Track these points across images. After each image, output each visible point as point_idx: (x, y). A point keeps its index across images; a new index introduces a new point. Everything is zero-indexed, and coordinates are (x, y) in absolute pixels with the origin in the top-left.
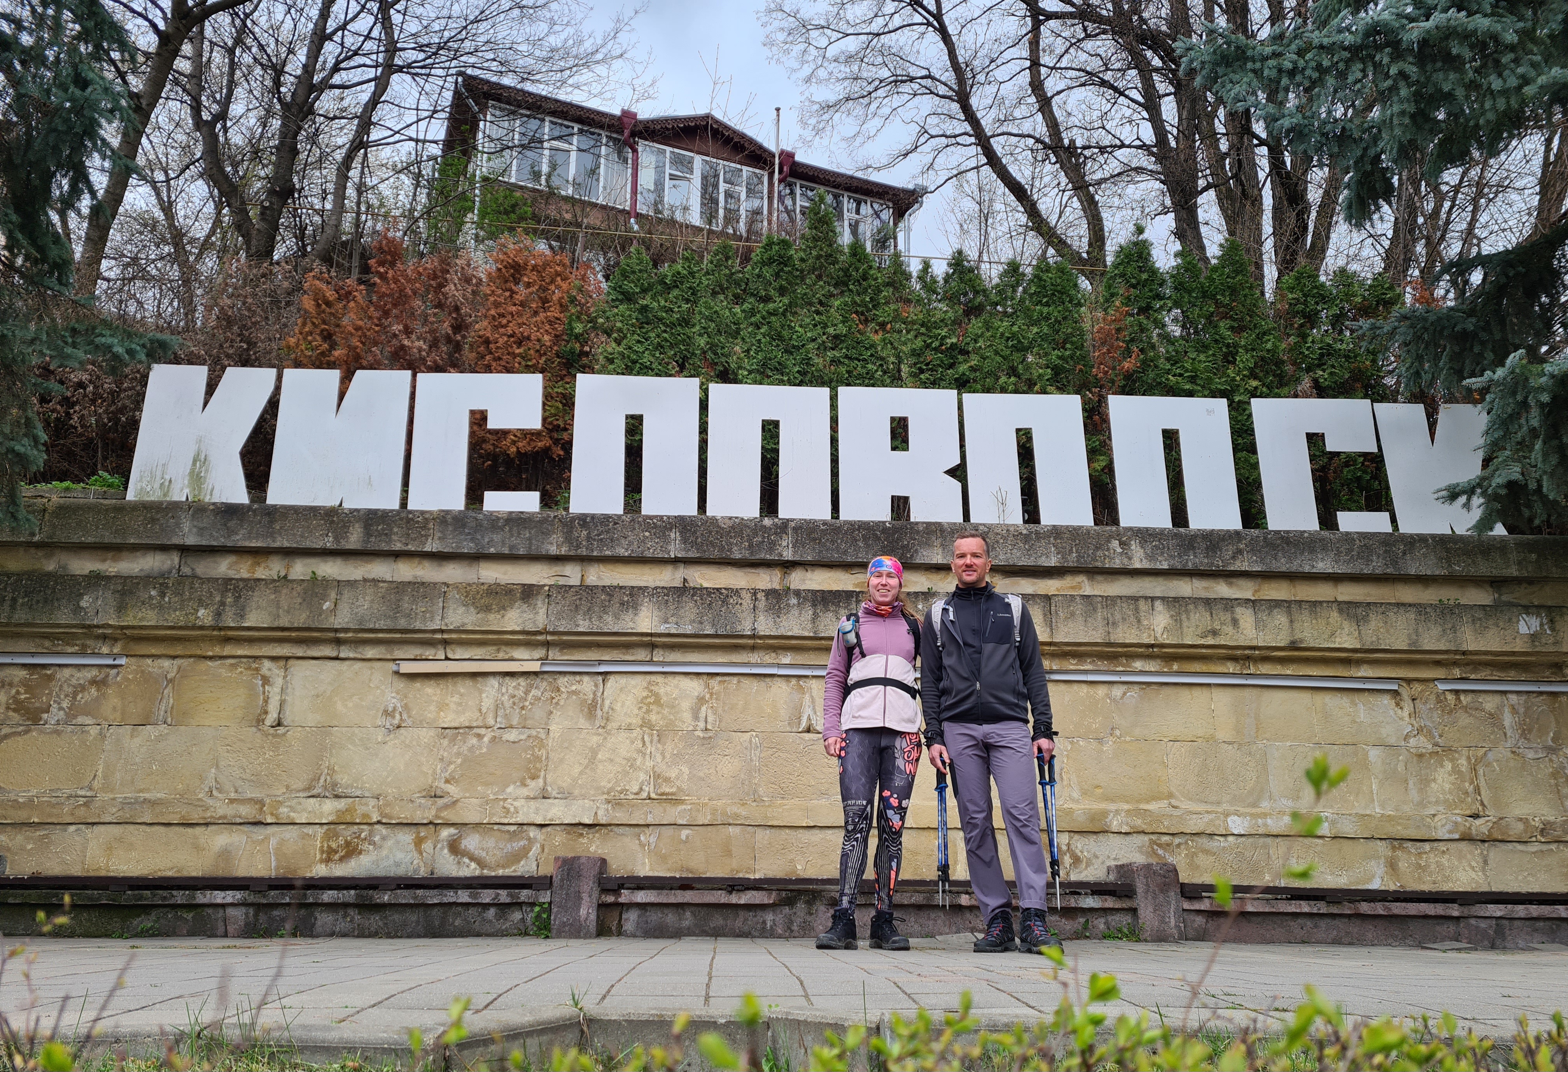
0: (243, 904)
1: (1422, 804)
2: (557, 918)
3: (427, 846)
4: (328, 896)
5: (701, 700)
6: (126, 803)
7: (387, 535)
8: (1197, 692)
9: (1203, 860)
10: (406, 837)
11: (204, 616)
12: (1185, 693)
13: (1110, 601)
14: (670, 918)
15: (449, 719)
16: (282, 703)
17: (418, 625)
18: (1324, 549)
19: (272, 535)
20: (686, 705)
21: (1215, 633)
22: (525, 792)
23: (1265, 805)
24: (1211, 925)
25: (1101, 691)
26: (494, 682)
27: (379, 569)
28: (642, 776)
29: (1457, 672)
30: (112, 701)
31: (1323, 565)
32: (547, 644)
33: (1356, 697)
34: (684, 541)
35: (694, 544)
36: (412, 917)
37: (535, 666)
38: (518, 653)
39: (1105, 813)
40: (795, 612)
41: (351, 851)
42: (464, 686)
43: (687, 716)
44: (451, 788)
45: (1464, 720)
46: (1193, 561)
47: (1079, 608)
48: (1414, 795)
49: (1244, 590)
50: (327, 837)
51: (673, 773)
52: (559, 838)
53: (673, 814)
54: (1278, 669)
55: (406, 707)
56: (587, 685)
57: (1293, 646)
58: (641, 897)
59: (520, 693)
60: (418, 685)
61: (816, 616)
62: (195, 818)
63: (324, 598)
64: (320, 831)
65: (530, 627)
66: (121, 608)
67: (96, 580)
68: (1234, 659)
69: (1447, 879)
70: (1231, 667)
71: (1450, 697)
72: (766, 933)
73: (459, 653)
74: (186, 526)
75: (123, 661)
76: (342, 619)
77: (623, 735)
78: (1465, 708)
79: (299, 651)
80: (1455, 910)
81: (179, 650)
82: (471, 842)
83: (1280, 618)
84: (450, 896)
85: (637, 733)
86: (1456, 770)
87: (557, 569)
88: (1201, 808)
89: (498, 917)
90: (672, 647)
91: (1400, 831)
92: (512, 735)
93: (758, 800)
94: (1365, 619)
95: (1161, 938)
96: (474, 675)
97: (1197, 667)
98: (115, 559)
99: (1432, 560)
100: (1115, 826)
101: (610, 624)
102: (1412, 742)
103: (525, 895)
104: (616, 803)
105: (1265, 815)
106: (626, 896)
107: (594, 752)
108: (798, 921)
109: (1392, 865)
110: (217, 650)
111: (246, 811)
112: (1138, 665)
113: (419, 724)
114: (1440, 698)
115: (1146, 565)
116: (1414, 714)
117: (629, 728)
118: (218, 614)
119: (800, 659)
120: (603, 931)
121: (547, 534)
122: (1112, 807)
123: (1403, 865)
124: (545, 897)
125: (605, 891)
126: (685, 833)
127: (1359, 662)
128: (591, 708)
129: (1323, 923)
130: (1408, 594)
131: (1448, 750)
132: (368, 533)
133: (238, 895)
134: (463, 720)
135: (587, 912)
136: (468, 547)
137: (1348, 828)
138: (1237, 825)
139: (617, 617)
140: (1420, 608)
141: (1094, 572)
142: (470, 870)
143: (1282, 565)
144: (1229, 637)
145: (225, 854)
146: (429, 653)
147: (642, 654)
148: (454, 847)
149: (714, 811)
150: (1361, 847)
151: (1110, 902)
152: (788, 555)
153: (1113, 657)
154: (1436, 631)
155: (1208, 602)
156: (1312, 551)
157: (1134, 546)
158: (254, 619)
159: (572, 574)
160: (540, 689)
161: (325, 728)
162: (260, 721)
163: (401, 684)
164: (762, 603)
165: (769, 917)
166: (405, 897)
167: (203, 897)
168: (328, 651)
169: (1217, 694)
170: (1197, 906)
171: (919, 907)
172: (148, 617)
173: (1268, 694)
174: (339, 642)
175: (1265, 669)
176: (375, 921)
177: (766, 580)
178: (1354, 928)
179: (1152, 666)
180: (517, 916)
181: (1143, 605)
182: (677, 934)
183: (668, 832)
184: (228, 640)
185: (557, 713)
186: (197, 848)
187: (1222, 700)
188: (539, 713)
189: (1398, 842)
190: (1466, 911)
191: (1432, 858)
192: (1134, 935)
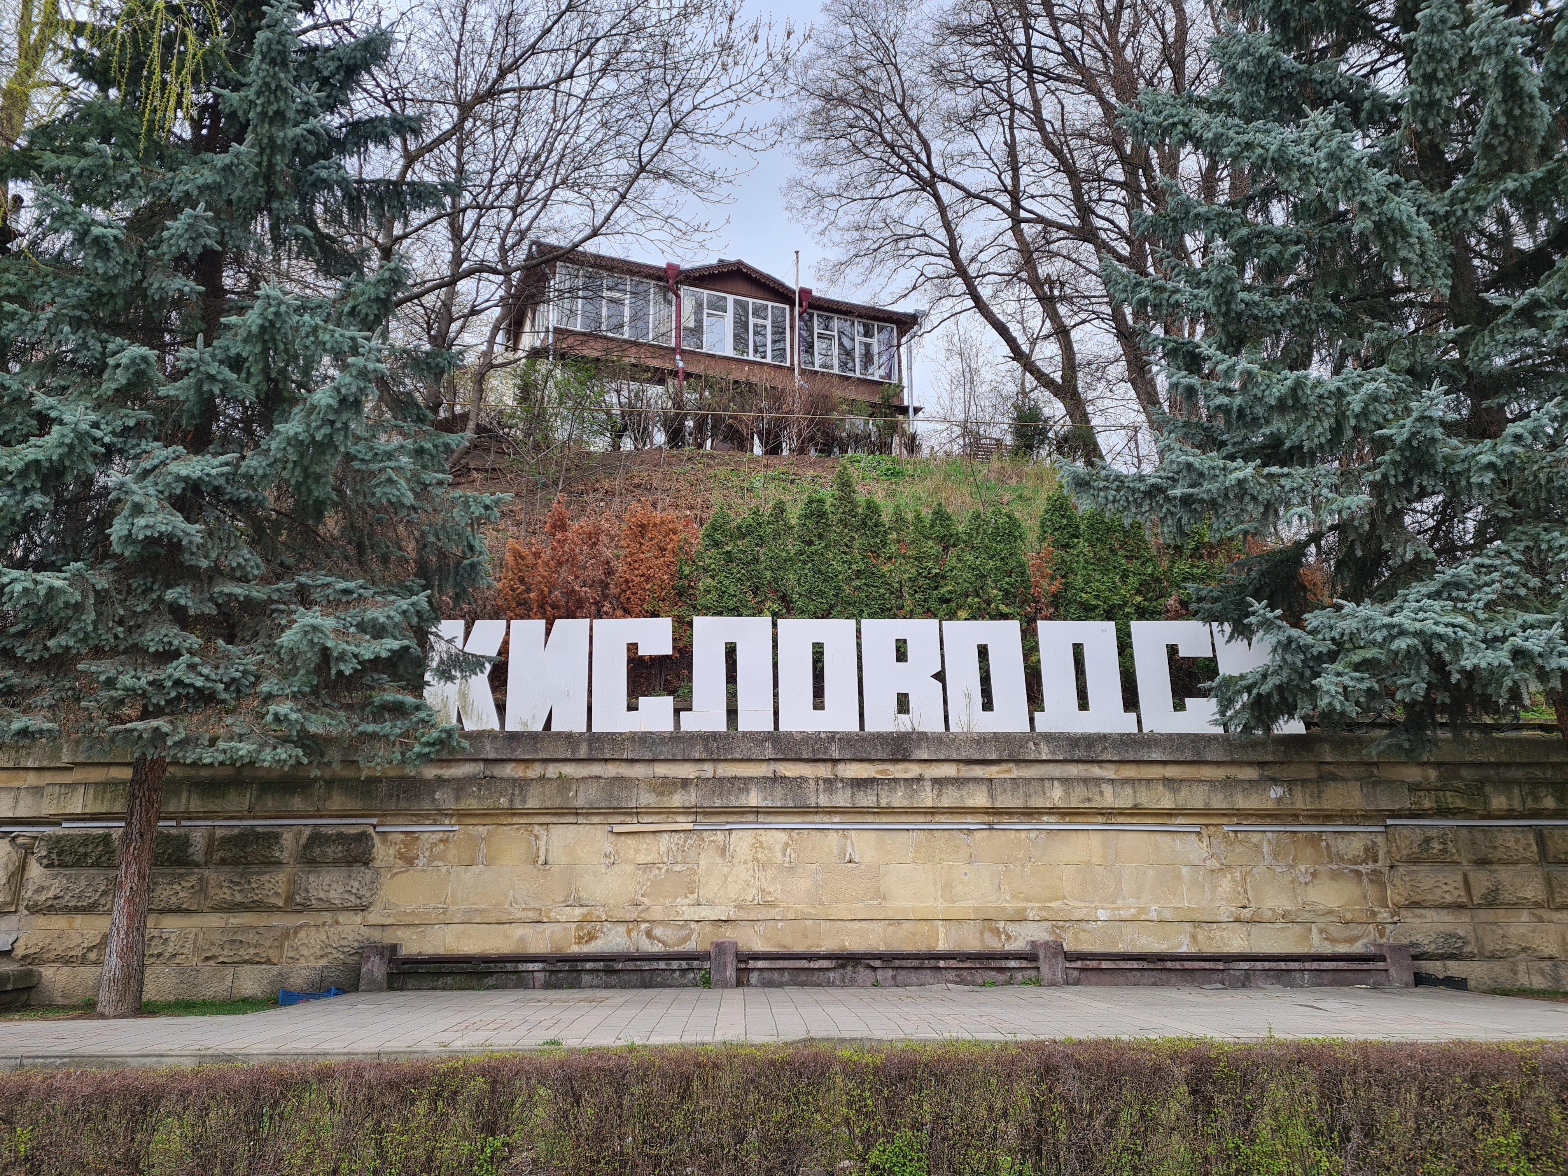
0: (544, 971)
1: (1212, 900)
2: (714, 977)
3: (634, 934)
4: (589, 965)
5: (787, 845)
6: (465, 912)
7: (601, 749)
8: (1080, 834)
9: (1083, 936)
10: (622, 929)
11: (504, 802)
12: (1074, 834)
13: (1027, 781)
14: (776, 976)
15: (642, 859)
16: (547, 851)
17: (623, 805)
18: (1157, 745)
19: (536, 751)
20: (778, 848)
21: (1089, 800)
22: (687, 901)
23: (1119, 902)
24: (1083, 976)
25: (1023, 835)
26: (666, 836)
27: (596, 769)
28: (754, 891)
29: (1235, 820)
30: (452, 852)
31: (1155, 756)
32: (696, 813)
33: (1175, 836)
34: (774, 748)
35: (780, 750)
36: (634, 977)
37: (690, 826)
38: (680, 818)
39: (1025, 909)
40: (841, 792)
41: (591, 937)
42: (649, 839)
43: (779, 854)
44: (645, 900)
45: (1239, 848)
46: (1079, 754)
47: (1009, 786)
48: (1208, 895)
49: (1109, 772)
50: (578, 929)
51: (772, 889)
52: (708, 928)
53: (773, 913)
54: (1129, 820)
55: (617, 852)
56: (720, 836)
57: (1135, 807)
58: (760, 964)
59: (681, 842)
60: (623, 838)
61: (853, 794)
62: (504, 919)
63: (570, 790)
64: (574, 926)
65: (687, 804)
66: (457, 799)
67: (440, 781)
68: (1103, 814)
69: (1226, 945)
70: (1100, 819)
71: (1232, 835)
72: (830, 984)
73: (646, 819)
74: (488, 747)
75: (456, 828)
76: (580, 802)
77: (742, 866)
78: (1240, 841)
79: (555, 820)
80: (1221, 966)
81: (487, 820)
82: (658, 931)
83: (1128, 790)
84: (655, 965)
85: (750, 864)
86: (1233, 879)
87: (699, 766)
88: (1082, 905)
89: (681, 976)
90: (769, 813)
91: (1198, 917)
92: (678, 868)
93: (822, 904)
94: (1179, 790)
95: (1053, 984)
96: (654, 832)
97: (1080, 819)
98: (448, 767)
99: (1221, 751)
100: (1031, 917)
101: (733, 802)
102: (1208, 862)
103: (695, 964)
104: (740, 907)
105: (1119, 909)
106: (752, 964)
107: (726, 877)
108: (848, 977)
109: (1194, 937)
110: (509, 820)
111: (532, 915)
112: (1045, 818)
113: (625, 862)
114: (1225, 835)
115: (1050, 757)
116: (1210, 845)
117: (745, 863)
118: (511, 801)
119: (845, 818)
120: (739, 984)
121: (694, 746)
122: (1030, 905)
123: (1200, 937)
124: (707, 965)
125: (739, 961)
126: (780, 924)
127: (1176, 815)
128: (723, 850)
129: (1146, 974)
130: (1207, 772)
131: (1229, 867)
132: (590, 749)
133: (541, 966)
134: (649, 859)
135: (730, 973)
136: (648, 755)
137: (1168, 916)
138: (1102, 915)
139: (737, 797)
140: (1211, 782)
141: (1018, 762)
142: (657, 948)
143: (1131, 756)
144: (1098, 803)
145: (522, 940)
146: (628, 819)
147: (751, 818)
148: (649, 934)
149: (797, 911)
150: (1175, 926)
151: (1024, 964)
152: (836, 755)
153: (1031, 814)
154: (1220, 796)
155: (1086, 781)
156: (1149, 747)
157: (1043, 746)
158: (532, 803)
159: (708, 770)
160: (693, 839)
161: (572, 866)
162: (535, 862)
163: (613, 838)
164: (821, 787)
165: (832, 975)
166: (630, 965)
167: (522, 967)
168: (571, 819)
169: (1092, 835)
170: (1074, 965)
171: (916, 968)
172: (472, 803)
173: (1122, 834)
174: (577, 814)
175: (1121, 819)
176: (614, 979)
177: (823, 771)
178: (1164, 976)
179: (1053, 819)
180: (691, 975)
181: (1047, 784)
182: (780, 985)
183: (772, 923)
184: (515, 814)
185: (703, 854)
186: (507, 937)
187: (1095, 840)
188: (692, 854)
189: (1197, 923)
190: (1227, 966)
191: (1217, 932)
192: (1038, 983)
